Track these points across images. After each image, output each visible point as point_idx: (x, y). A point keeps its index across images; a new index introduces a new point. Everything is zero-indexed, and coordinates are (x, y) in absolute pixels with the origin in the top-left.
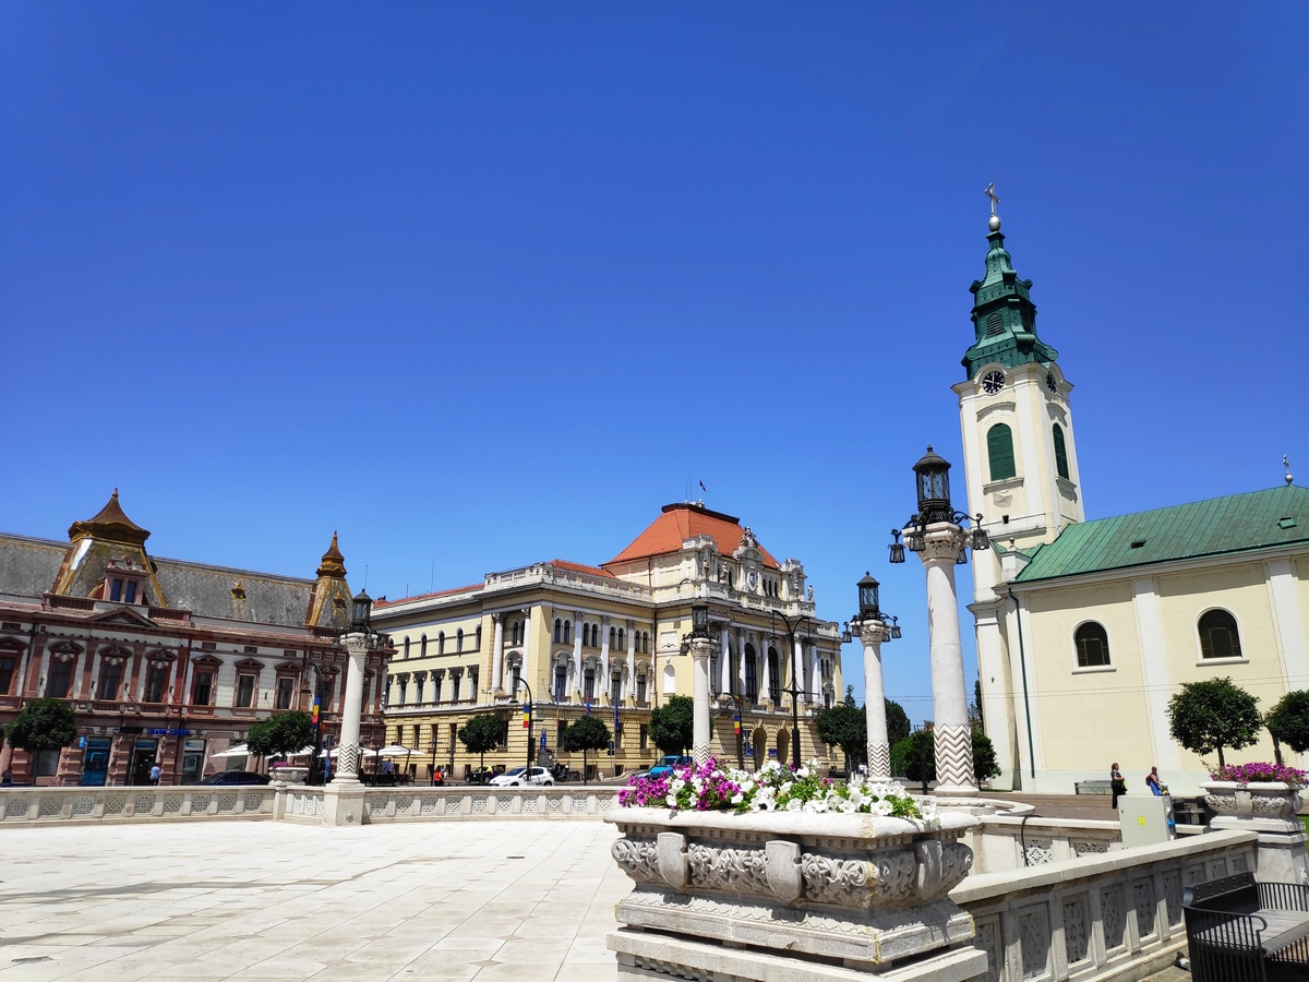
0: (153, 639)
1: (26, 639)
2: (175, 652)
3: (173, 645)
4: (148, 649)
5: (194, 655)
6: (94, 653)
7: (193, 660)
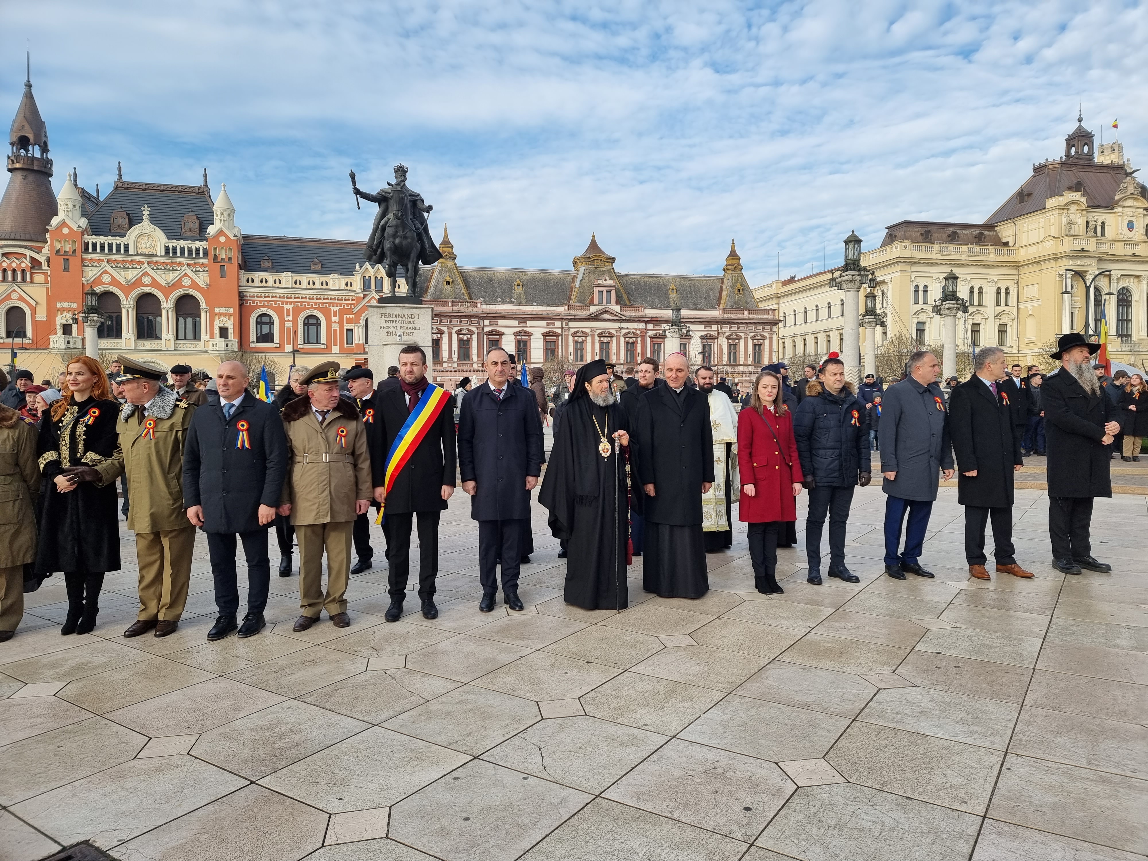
0: (624, 325)
1: (559, 331)
2: (638, 332)
3: (636, 327)
4: (624, 331)
5: (650, 333)
6: (594, 335)
7: (649, 336)
